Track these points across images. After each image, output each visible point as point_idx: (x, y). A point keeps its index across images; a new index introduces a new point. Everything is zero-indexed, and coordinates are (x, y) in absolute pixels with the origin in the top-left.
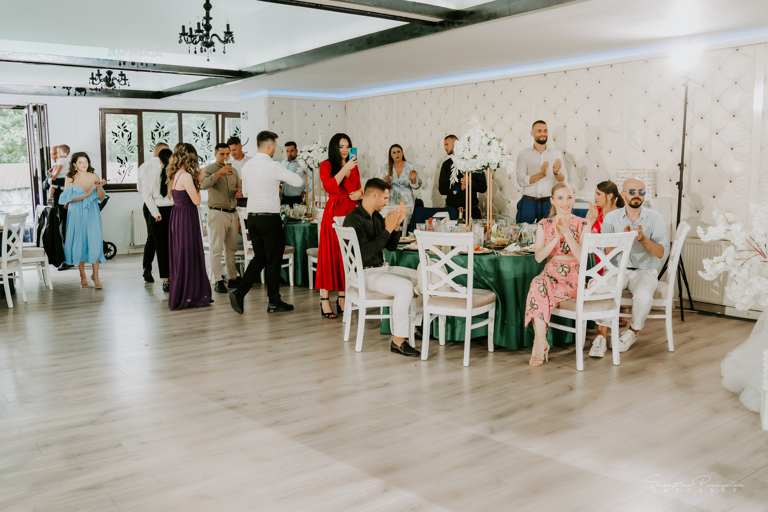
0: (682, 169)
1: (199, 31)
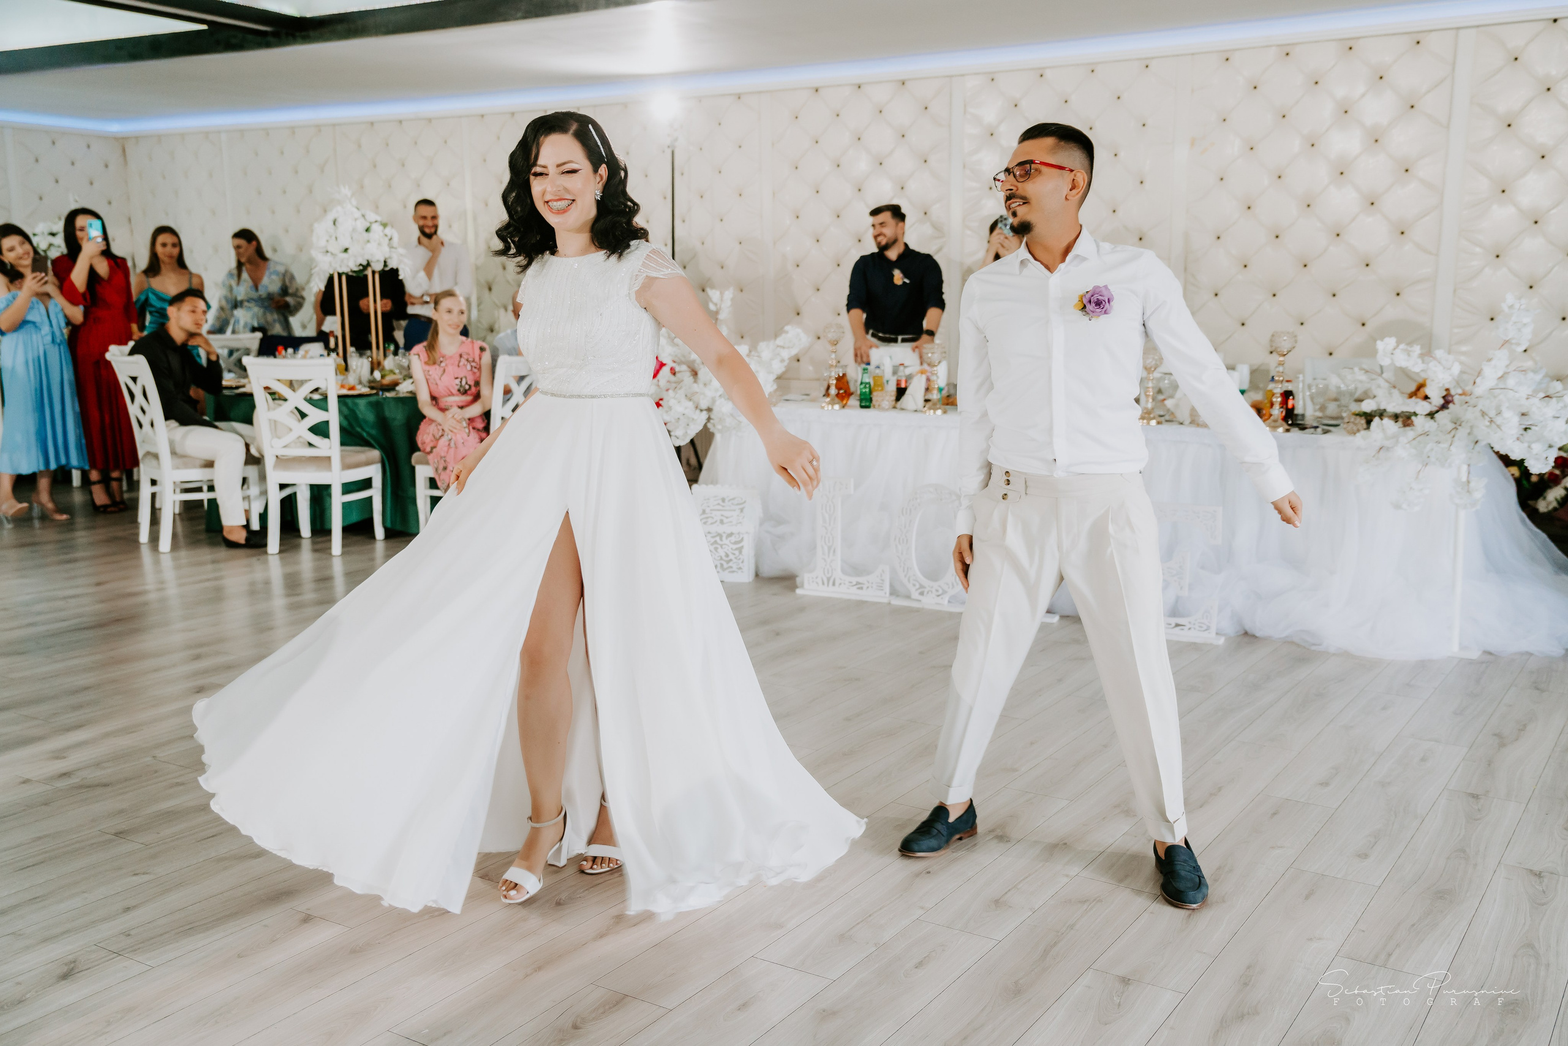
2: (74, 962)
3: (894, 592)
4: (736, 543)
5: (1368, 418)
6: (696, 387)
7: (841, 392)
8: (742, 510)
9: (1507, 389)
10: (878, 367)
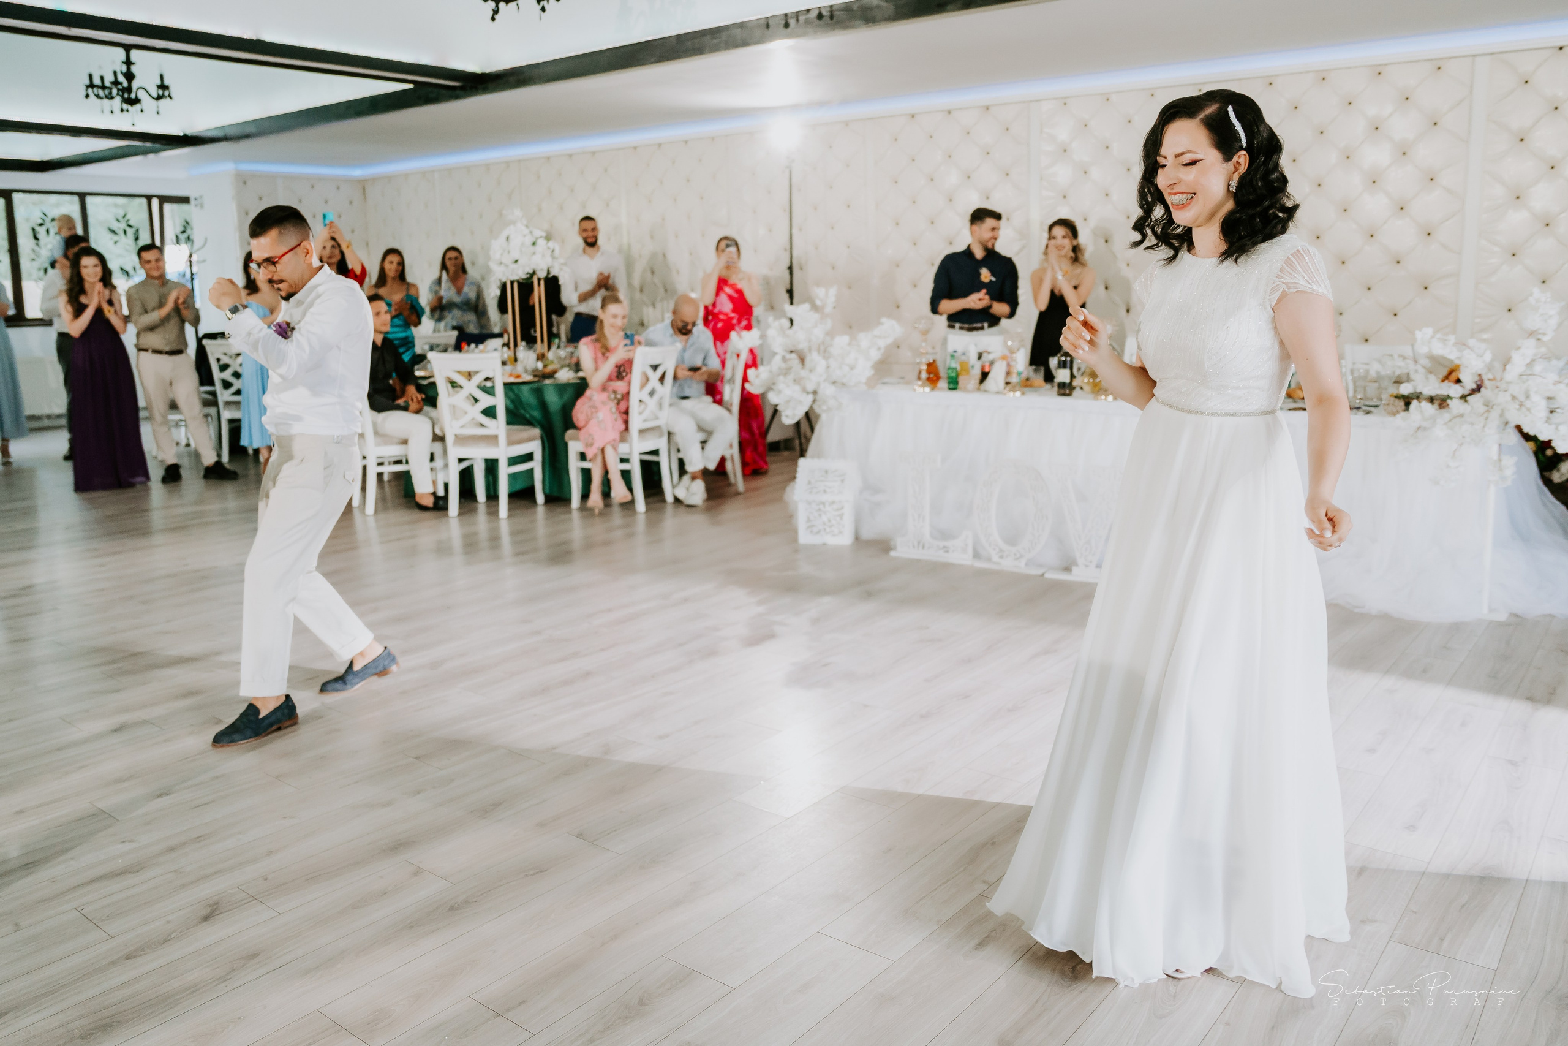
0: (791, 273)
1: (116, 83)
2: (217, 903)
3: (977, 555)
4: (838, 510)
5: (1407, 401)
6: (803, 373)
7: (931, 376)
8: (843, 481)
9: (1534, 375)
10: (964, 354)
